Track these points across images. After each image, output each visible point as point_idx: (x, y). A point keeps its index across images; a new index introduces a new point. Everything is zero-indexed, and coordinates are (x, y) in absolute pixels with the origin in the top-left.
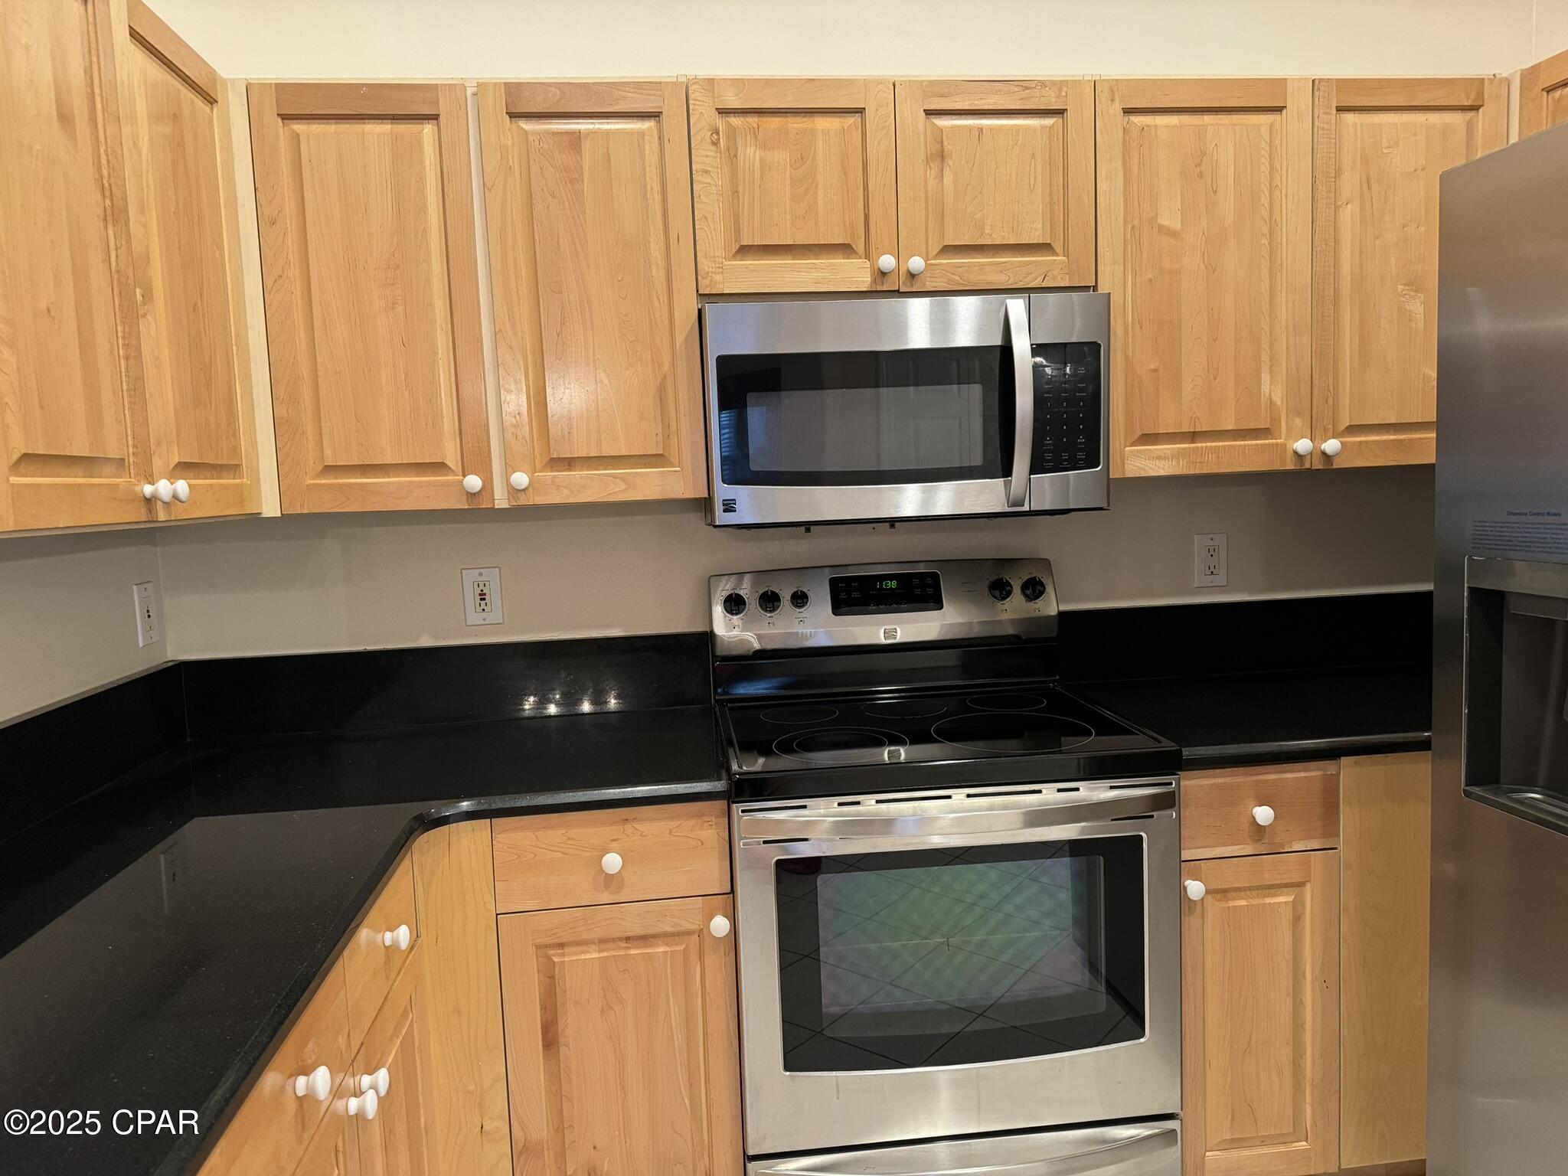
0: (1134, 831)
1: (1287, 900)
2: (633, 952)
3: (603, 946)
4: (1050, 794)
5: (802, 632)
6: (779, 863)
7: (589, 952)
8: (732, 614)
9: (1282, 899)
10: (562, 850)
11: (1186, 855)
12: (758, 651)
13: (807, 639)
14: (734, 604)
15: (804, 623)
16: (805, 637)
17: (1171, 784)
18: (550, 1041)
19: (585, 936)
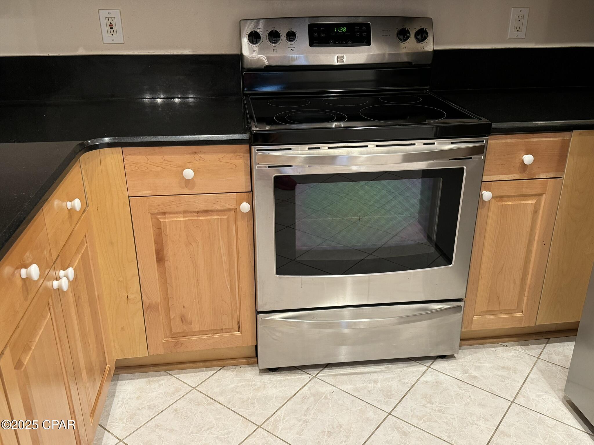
0: (460, 165)
1: (533, 202)
2: (201, 218)
3: (185, 215)
4: (419, 146)
5: (292, 56)
6: (276, 178)
7: (179, 217)
8: (253, 43)
9: (530, 202)
10: (161, 166)
11: (485, 178)
12: (267, 66)
13: (294, 60)
14: (254, 37)
15: (293, 51)
16: (293, 59)
17: (483, 141)
18: (160, 258)
19: (176, 209)
